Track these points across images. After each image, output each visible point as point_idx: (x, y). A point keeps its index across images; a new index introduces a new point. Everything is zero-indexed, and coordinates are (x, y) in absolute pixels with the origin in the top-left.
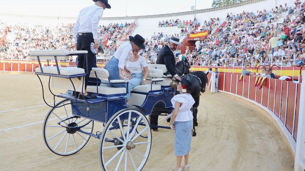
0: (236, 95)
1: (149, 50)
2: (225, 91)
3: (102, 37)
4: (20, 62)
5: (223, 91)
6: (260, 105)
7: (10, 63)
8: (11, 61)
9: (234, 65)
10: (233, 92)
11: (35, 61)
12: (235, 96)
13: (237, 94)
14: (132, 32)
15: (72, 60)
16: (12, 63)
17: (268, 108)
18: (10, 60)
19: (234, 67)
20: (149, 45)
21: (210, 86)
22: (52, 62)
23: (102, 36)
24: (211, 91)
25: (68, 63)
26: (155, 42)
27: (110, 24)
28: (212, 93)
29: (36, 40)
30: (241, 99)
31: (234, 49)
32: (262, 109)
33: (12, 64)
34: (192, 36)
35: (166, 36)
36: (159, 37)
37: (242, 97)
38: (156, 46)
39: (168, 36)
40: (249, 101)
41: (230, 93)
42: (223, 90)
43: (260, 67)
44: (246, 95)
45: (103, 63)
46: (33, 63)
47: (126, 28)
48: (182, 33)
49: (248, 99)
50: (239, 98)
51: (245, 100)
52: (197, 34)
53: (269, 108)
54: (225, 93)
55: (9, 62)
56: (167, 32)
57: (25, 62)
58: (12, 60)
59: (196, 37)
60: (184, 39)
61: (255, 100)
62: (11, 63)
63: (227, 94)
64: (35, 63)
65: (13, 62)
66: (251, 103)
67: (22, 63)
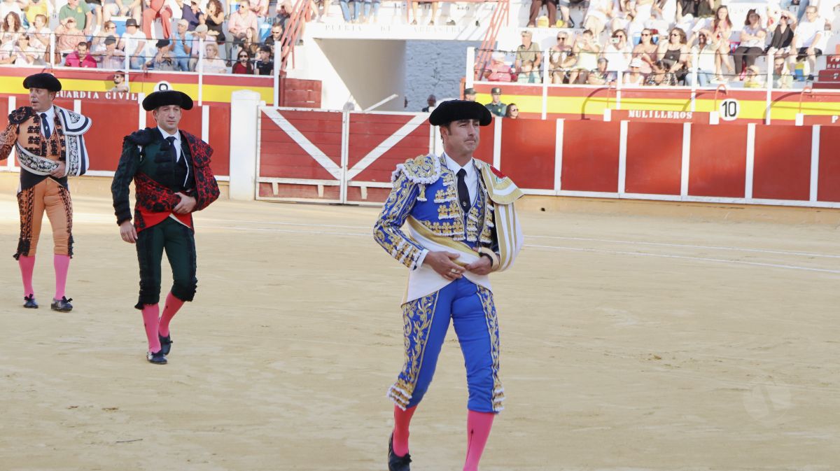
4: (697, 106)
7: (607, 118)
8: (619, 103)
16: (623, 114)
18: (613, 93)
33: (624, 126)
46: (826, 121)
55: (602, 109)
57: (746, 110)
58: (628, 93)
62: (619, 115)
67: (714, 121)
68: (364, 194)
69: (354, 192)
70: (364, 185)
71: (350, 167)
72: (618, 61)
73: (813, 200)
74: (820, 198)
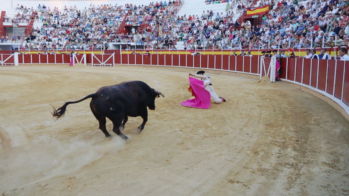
0: (301, 84)
1: (198, 31)
2: (288, 79)
3: (141, 19)
5: (286, 80)
6: (332, 97)
7: (37, 54)
9: (300, 46)
10: (298, 80)
11: (66, 51)
12: (301, 86)
13: (303, 83)
14: (177, 11)
15: (107, 48)
17: (342, 100)
18: (38, 51)
19: (300, 49)
20: (197, 26)
21: (270, 74)
22: (85, 51)
23: (142, 17)
24: (271, 80)
25: (103, 51)
26: (204, 22)
27: (151, 3)
28: (272, 82)
29: (66, 26)
30: (308, 88)
31: (302, 26)
32: (334, 101)
33: (39, 55)
34: (249, 13)
35: (217, 14)
36: (209, 17)
37: (310, 87)
38: (206, 27)
39: (220, 14)
40: (317, 92)
41: (294, 82)
42: (285, 78)
43: (333, 47)
44: (314, 85)
45: (143, 50)
46: (64, 54)
47: (169, 7)
48: (238, 10)
49: (316, 89)
50: (306, 88)
51: (313, 90)
52: (255, 11)
53: (344, 101)
54: (288, 82)
56: (219, 10)
58: (40, 51)
59: (254, 15)
60: (240, 17)
61: (325, 91)
62: (39, 54)
63: (290, 83)
64: (66, 53)
65: (41, 53)
66: (320, 94)
67: (51, 54)
68: (5, 65)
69: (4, 65)
70: (5, 64)
71: (3, 61)
72: (38, 47)
73: (63, 63)
74: (64, 63)
